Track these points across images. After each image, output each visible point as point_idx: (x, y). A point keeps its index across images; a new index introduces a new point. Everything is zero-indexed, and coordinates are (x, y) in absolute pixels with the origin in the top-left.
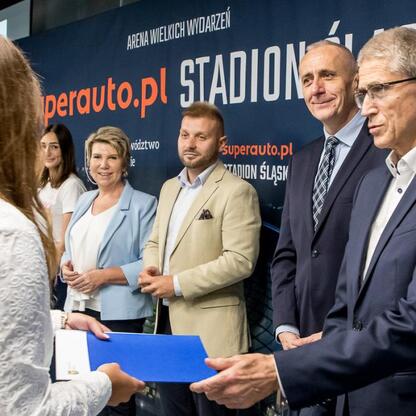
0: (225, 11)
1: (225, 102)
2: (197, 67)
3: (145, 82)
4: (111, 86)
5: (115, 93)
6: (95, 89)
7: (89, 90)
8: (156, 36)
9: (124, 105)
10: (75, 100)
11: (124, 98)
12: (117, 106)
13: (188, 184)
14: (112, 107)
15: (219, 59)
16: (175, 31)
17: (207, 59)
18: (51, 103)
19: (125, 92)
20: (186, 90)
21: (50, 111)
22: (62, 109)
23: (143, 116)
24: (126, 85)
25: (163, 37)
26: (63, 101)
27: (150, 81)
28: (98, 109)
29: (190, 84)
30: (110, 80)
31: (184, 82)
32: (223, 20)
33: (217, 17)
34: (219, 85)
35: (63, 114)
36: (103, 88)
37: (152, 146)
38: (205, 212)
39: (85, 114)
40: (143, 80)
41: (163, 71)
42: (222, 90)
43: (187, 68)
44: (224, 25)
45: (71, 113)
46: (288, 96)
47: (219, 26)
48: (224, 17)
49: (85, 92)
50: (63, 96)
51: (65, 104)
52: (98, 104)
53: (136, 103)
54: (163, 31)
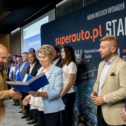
0: (122, 3)
1: (123, 34)
2: (112, 24)
3: (94, 30)
4: (83, 33)
5: (84, 35)
6: (77, 34)
7: (75, 34)
8: (97, 15)
9: (87, 38)
10: (71, 38)
11: (87, 36)
12: (85, 39)
13: (107, 63)
14: (83, 39)
15: (121, 20)
16: (104, 12)
17: (116, 21)
18: (63, 39)
19: (87, 34)
20: (108, 32)
21: (63, 42)
22: (67, 41)
23: (94, 41)
24: (88, 32)
25: (100, 15)
26: (67, 38)
27: (96, 30)
28: (78, 40)
29: (110, 29)
30: (82, 31)
31: (107, 29)
32: (121, 7)
33: (119, 6)
34: (121, 29)
35: (67, 42)
36: (80, 33)
37: (97, 51)
38: (112, 73)
39: (74, 42)
40: (93, 30)
41: (100, 26)
42: (122, 31)
43: (109, 24)
44: (122, 8)
45: (70, 42)
47: (120, 9)
48: (122, 5)
49: (74, 35)
50: (67, 37)
51: (68, 39)
52: (78, 38)
53: (91, 37)
54: (100, 13)
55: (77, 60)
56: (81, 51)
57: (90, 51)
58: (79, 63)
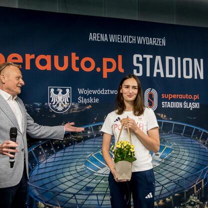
0: (162, 38)
1: (162, 76)
3: (105, 60)
10: (33, 60)
12: (81, 69)
14: (76, 69)
15: (158, 58)
16: (127, 39)
17: (151, 57)
19: (88, 63)
20: (138, 68)
23: (105, 77)
24: (89, 59)
25: (120, 40)
28: (61, 69)
29: (140, 66)
30: (73, 54)
33: (157, 40)
34: (158, 68)
37: (112, 92)
41: (120, 57)
42: (161, 71)
43: (138, 58)
44: (161, 43)
45: (28, 68)
46: (196, 77)
47: (158, 44)
48: (161, 41)
50: (16, 56)
51: (20, 60)
53: (98, 70)
54: (120, 37)
55: (55, 106)
56: (68, 90)
57: (95, 92)
58: (61, 111)
